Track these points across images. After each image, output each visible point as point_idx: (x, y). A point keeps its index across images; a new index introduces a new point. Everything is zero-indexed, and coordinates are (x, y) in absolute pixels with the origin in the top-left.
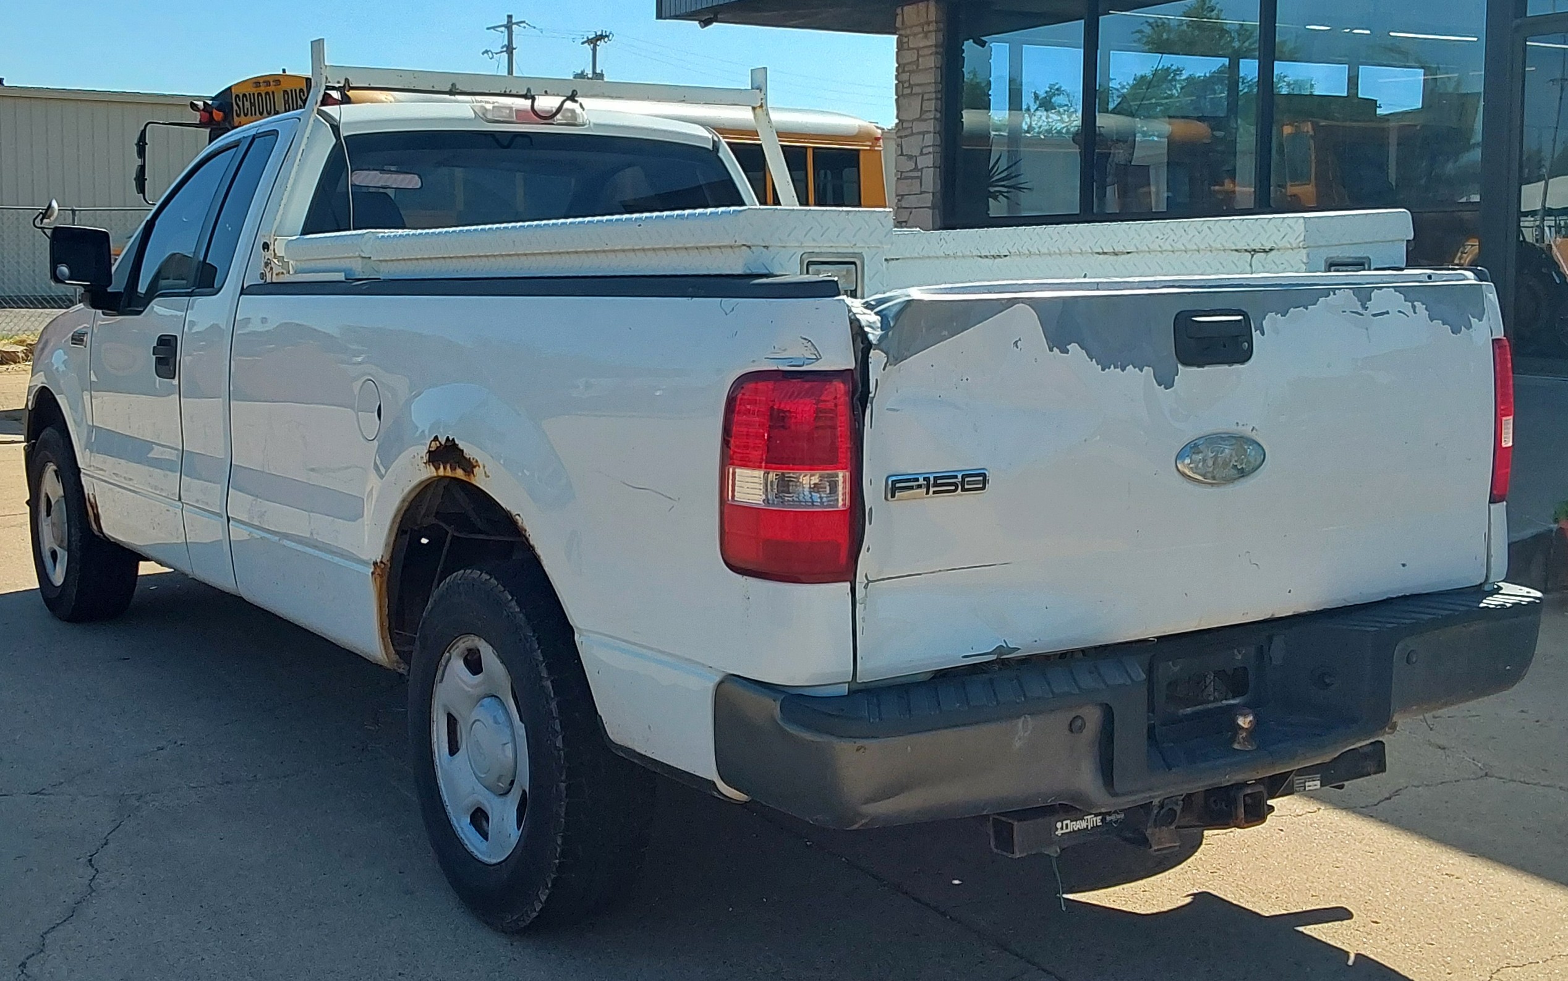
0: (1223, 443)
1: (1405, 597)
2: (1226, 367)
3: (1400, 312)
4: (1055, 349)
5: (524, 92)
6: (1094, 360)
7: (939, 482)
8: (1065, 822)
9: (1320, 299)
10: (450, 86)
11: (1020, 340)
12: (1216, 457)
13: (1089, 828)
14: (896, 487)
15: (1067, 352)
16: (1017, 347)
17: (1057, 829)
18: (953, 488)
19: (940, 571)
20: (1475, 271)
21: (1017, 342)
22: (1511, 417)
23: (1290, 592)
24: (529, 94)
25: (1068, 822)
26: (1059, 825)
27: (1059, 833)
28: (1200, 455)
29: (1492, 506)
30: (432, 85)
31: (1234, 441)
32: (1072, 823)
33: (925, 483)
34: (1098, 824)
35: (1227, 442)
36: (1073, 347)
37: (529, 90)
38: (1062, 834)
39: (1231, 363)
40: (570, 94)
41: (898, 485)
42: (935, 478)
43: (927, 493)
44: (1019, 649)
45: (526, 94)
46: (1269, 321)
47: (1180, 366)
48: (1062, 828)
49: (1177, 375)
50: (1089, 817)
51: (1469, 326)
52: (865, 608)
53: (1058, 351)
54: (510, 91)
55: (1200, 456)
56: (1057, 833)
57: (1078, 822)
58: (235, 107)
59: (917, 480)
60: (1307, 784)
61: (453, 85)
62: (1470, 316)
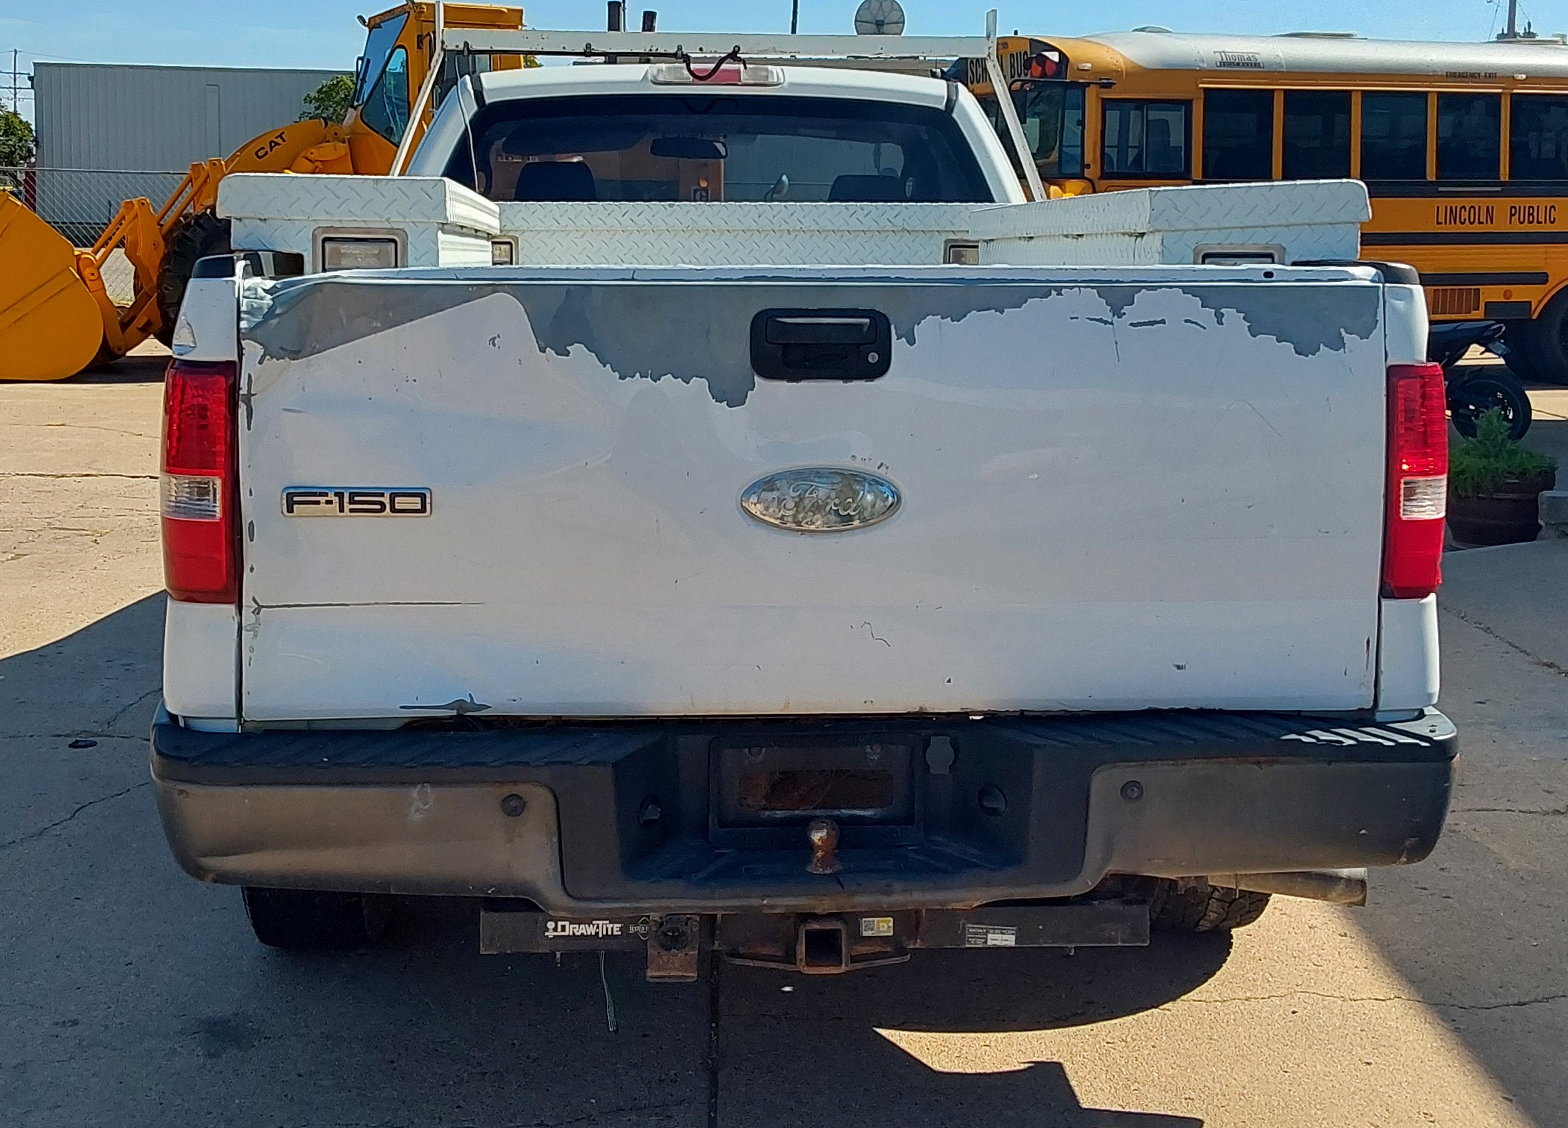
0: (816, 480)
1: (1186, 711)
2: (841, 383)
3: (1186, 321)
4: (548, 349)
5: (673, 51)
6: (608, 366)
7: (357, 499)
8: (560, 923)
9: (1029, 300)
10: (584, 46)
11: (499, 336)
12: (801, 498)
13: (600, 935)
14: (293, 499)
15: (567, 354)
16: (494, 345)
17: (547, 930)
18: (378, 507)
19: (376, 603)
20: (1384, 268)
21: (494, 339)
22: (1445, 476)
23: (949, 681)
24: (680, 52)
25: (567, 923)
26: (551, 925)
27: (550, 934)
28: (775, 492)
29: (1384, 602)
30: (562, 46)
31: (839, 479)
32: (572, 926)
33: (337, 499)
34: (615, 933)
35: (824, 480)
36: (577, 349)
37: (680, 48)
38: (554, 936)
39: (847, 377)
40: (731, 51)
41: (296, 499)
42: (350, 493)
43: (342, 510)
44: (489, 707)
45: (676, 53)
46: (927, 328)
47: (756, 378)
48: (555, 929)
49: (752, 390)
50: (600, 923)
51: (1338, 344)
52: (256, 636)
53: (553, 352)
54: (657, 50)
55: (775, 494)
56: (546, 934)
57: (582, 926)
58: (969, 72)
59: (326, 495)
60: (990, 936)
61: (588, 46)
62: (1342, 330)
